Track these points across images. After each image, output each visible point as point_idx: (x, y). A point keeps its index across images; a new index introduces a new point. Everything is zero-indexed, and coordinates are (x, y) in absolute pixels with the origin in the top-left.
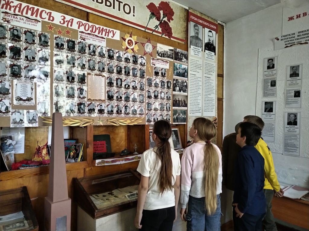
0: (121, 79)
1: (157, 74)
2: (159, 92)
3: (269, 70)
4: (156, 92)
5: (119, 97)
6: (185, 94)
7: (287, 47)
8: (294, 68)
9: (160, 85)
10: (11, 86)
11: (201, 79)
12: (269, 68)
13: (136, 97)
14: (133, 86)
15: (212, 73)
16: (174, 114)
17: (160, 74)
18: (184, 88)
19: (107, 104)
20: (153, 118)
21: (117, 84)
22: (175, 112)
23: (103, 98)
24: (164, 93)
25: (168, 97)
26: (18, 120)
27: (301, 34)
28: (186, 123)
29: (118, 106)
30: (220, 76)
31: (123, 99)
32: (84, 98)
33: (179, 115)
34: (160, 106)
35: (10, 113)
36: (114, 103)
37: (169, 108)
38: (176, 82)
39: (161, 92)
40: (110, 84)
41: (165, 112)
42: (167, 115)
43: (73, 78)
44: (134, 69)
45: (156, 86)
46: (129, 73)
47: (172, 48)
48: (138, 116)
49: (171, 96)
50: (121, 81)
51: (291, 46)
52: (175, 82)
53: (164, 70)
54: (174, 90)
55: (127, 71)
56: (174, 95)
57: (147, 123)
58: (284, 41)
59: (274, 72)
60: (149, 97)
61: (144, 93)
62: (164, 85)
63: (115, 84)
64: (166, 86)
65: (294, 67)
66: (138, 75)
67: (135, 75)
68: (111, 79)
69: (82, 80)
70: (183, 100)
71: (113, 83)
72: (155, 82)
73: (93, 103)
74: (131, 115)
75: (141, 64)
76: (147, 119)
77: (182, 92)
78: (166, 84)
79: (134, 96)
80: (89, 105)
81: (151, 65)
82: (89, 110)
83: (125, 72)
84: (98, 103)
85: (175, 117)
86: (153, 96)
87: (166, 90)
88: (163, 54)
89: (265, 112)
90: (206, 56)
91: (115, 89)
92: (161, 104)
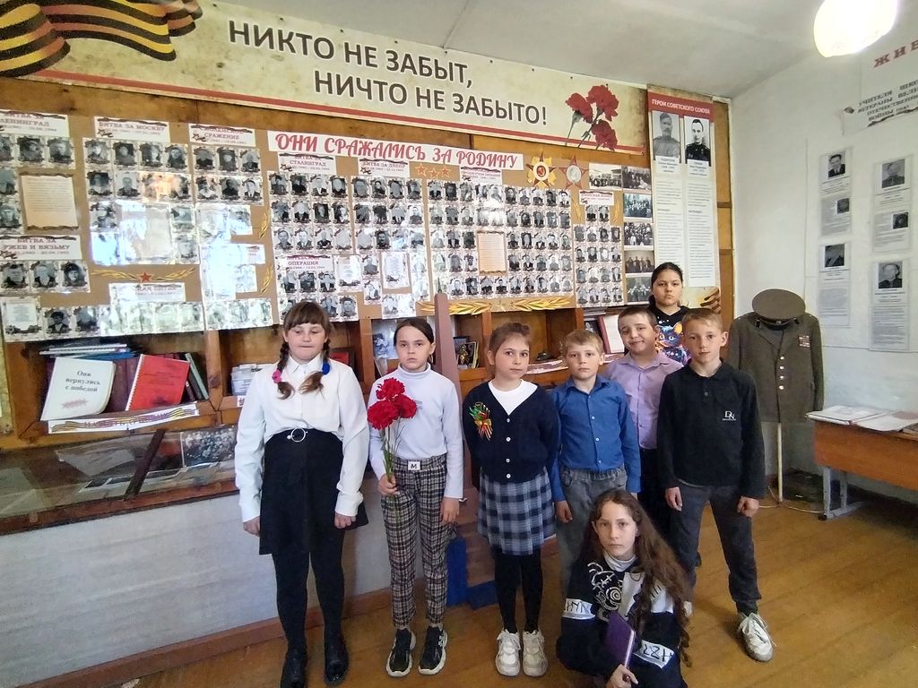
0: (530, 234)
1: (591, 217)
2: (598, 249)
3: (833, 178)
4: (592, 249)
5: (528, 264)
6: (650, 248)
7: (874, 123)
8: (892, 167)
9: (598, 237)
10: (380, 261)
11: (681, 217)
12: (832, 174)
13: (557, 262)
14: (550, 244)
15: (704, 203)
16: (629, 287)
17: (598, 217)
18: (645, 237)
19: (510, 277)
20: (589, 295)
21: (523, 243)
22: (631, 283)
23: (503, 269)
24: (607, 250)
26: (391, 309)
27: (907, 90)
29: (527, 278)
30: (724, 205)
31: (535, 266)
32: (475, 270)
34: (601, 274)
35: (381, 299)
36: (521, 274)
37: (619, 276)
38: (630, 228)
39: (602, 249)
40: (513, 244)
41: (611, 285)
42: (616, 289)
43: (457, 242)
44: (550, 215)
45: (592, 238)
46: (542, 222)
47: (618, 167)
48: (561, 293)
49: (621, 254)
50: (530, 238)
51: (883, 120)
52: (627, 228)
53: (604, 209)
54: (627, 243)
55: (538, 219)
56: (626, 253)
57: (578, 306)
58: (866, 112)
59: (845, 181)
60: (580, 259)
61: (569, 253)
62: (607, 235)
63: (520, 244)
64: (610, 238)
65: (891, 164)
66: (559, 224)
67: (552, 225)
68: (513, 236)
69: (470, 242)
70: (645, 260)
71: (517, 243)
72: (588, 232)
73: (488, 277)
74: (549, 293)
75: (562, 205)
76: (577, 298)
78: (610, 234)
79: (554, 260)
80: (482, 281)
81: (581, 203)
82: (483, 289)
83: (536, 222)
84: (496, 277)
85: (632, 291)
86: (587, 258)
87: (610, 244)
88: (602, 180)
89: (826, 266)
90: (691, 170)
91: (520, 251)
92: (603, 270)
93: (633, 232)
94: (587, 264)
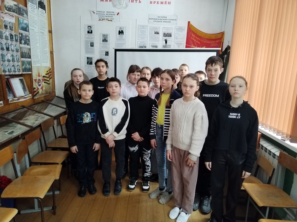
1: (6, 27)
2: (10, 45)
4: (7, 44)
6: (28, 47)
8: (105, 36)
11: (38, 34)
15: (45, 29)
16: (23, 65)
18: (27, 42)
20: (7, 68)
22: (23, 63)
24: (13, 45)
25: (17, 49)
27: (108, 13)
28: (31, 73)
30: (50, 32)
33: (26, 65)
34: (11, 58)
37: (19, 59)
38: (22, 36)
39: (11, 44)
42: (18, 65)
45: (7, 38)
47: (16, 3)
49: (19, 48)
51: (102, 20)
53: (11, 23)
56: (21, 48)
58: (98, 15)
59: (92, 36)
60: (2, 49)
62: (13, 38)
64: (14, 39)
70: (27, 52)
72: (5, 35)
77: (26, 45)
81: (1, 18)
85: (23, 67)
88: (10, 8)
89: (87, 64)
90: (40, 13)
92: (12, 55)
93: (23, 38)
94: (5, 52)
